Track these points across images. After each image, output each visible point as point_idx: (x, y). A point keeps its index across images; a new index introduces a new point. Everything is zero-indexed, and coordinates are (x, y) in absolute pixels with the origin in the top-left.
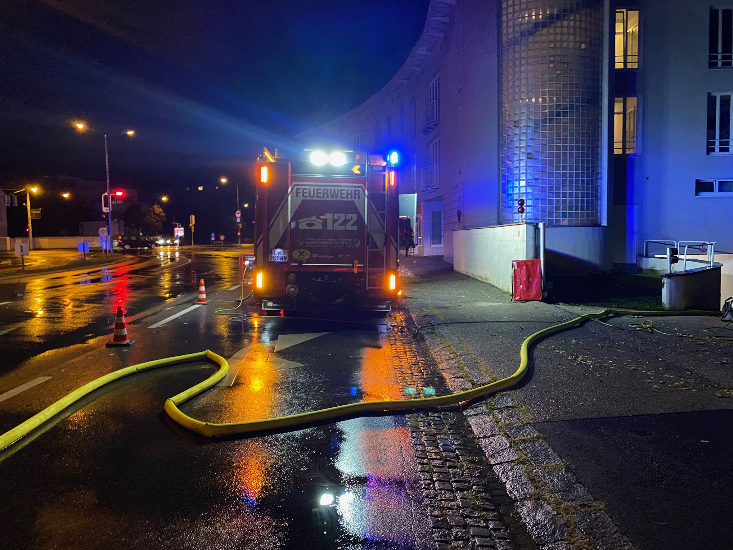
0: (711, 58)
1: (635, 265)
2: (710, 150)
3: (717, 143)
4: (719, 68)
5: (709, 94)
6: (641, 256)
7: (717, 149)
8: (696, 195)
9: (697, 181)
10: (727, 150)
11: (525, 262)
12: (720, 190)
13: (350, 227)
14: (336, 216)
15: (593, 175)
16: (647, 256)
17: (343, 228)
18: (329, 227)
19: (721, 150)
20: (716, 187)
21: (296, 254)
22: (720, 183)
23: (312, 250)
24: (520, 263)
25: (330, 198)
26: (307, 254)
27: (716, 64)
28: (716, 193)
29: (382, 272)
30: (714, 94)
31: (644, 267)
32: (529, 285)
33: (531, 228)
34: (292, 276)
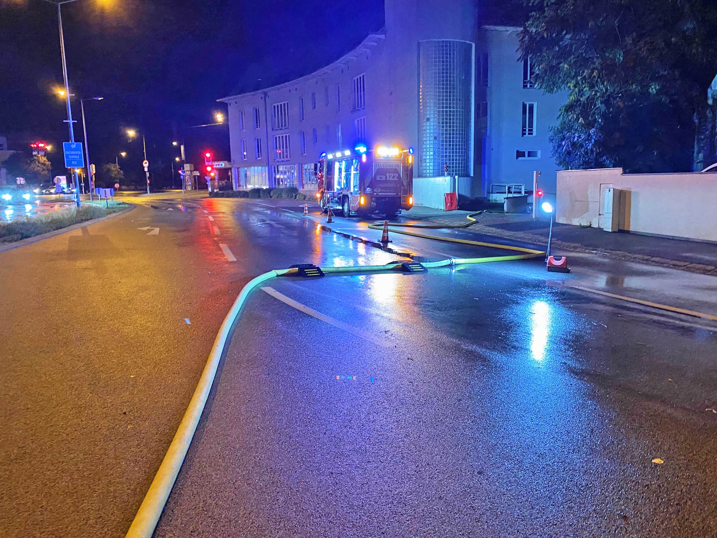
0: (524, 83)
1: (486, 198)
2: (524, 134)
3: (527, 130)
4: (529, 88)
5: (523, 103)
6: (489, 193)
7: (527, 133)
8: (517, 158)
9: (517, 151)
10: (532, 134)
11: (450, 194)
12: (529, 156)
13: (395, 179)
14: (390, 174)
15: (467, 148)
16: (492, 193)
17: (393, 179)
18: (388, 179)
19: (529, 134)
20: (526, 155)
21: (375, 190)
22: (528, 152)
23: (382, 188)
24: (447, 194)
25: (388, 168)
26: (380, 190)
27: (527, 86)
28: (526, 158)
29: (407, 197)
30: (526, 103)
31: (490, 199)
32: (452, 204)
33: (452, 178)
34: (374, 199)
